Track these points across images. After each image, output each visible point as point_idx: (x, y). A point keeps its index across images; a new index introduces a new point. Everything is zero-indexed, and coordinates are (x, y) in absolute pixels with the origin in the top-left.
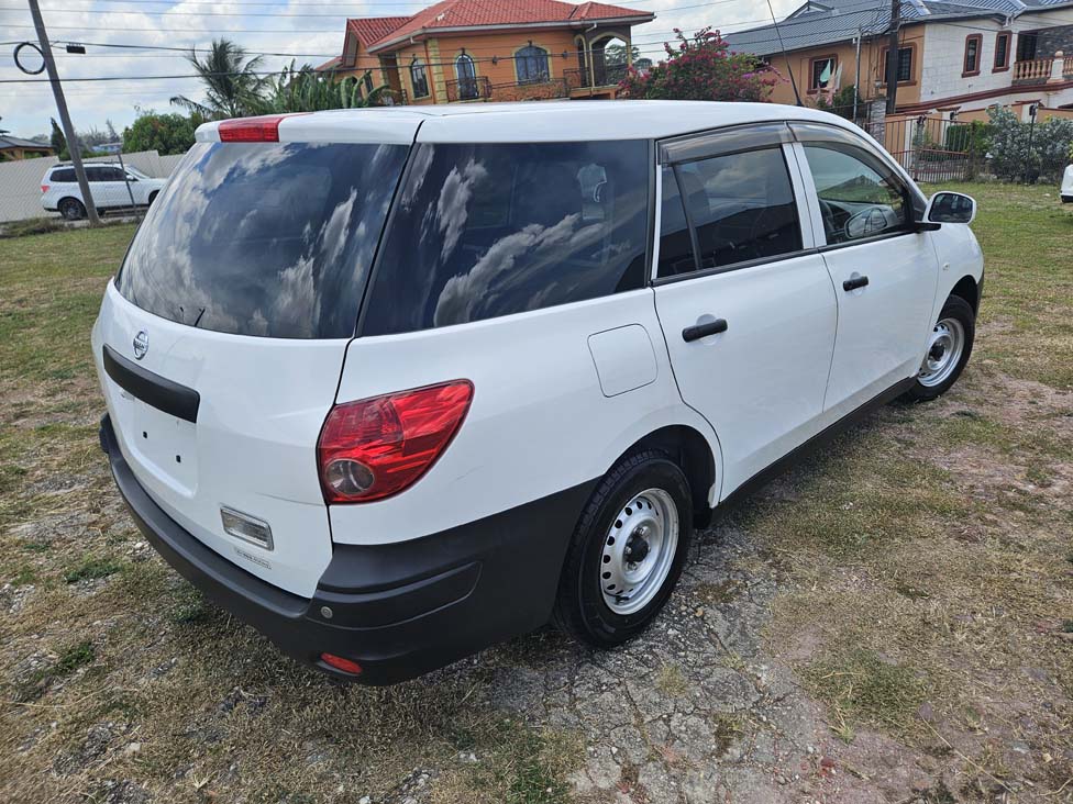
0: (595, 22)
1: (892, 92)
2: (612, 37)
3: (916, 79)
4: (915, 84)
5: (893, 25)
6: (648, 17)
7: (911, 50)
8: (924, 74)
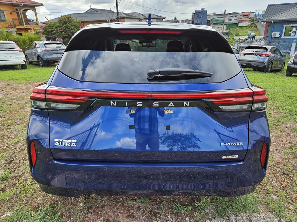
0: (22, 4)
2: (29, 9)
5: (118, 18)
6: (42, 5)
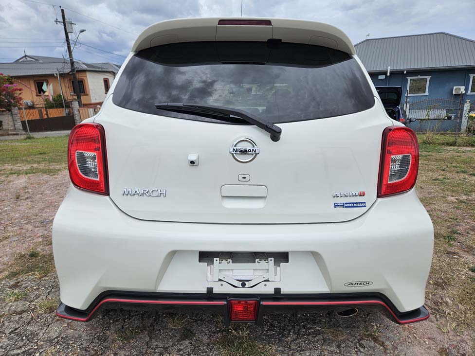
1: (79, 97)
3: (88, 93)
4: (87, 95)
7: (82, 81)
8: (91, 91)
